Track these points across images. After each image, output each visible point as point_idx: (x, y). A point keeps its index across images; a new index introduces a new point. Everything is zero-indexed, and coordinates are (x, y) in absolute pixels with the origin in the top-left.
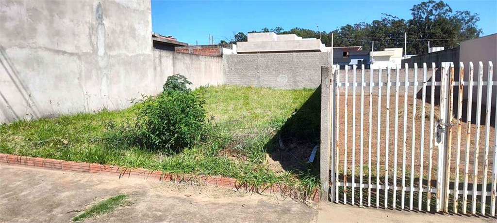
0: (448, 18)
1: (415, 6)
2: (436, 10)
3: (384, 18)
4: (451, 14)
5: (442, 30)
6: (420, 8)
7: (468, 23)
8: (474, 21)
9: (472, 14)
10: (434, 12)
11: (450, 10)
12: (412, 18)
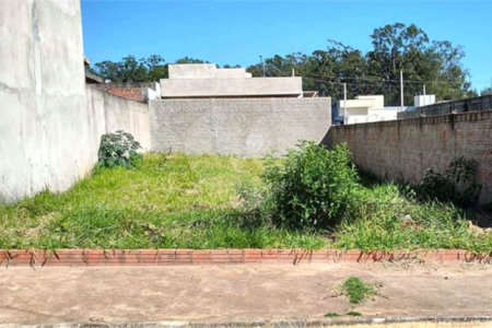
0: (423, 51)
1: (376, 30)
2: (406, 38)
3: (331, 48)
4: (427, 45)
5: (416, 69)
6: (383, 35)
7: (449, 59)
8: (458, 56)
9: (454, 46)
10: (404, 41)
11: (427, 40)
12: (373, 50)
